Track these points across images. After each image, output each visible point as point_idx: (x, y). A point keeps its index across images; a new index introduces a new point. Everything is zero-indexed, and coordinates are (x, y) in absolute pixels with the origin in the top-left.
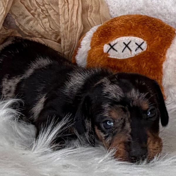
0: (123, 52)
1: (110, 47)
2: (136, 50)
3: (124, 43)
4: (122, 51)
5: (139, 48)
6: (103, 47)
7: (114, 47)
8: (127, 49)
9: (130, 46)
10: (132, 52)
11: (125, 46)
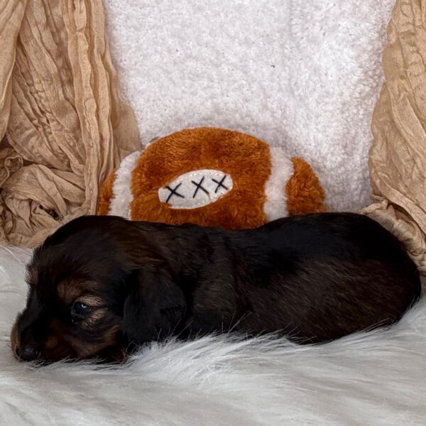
0: (194, 197)
1: (170, 192)
2: (216, 192)
3: (193, 182)
4: (192, 196)
5: (221, 187)
6: (157, 194)
7: (178, 191)
8: (200, 191)
9: (204, 185)
10: (211, 194)
11: (196, 187)
